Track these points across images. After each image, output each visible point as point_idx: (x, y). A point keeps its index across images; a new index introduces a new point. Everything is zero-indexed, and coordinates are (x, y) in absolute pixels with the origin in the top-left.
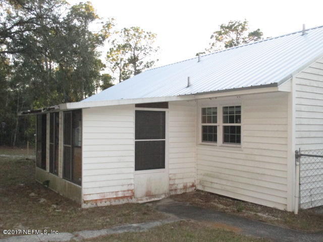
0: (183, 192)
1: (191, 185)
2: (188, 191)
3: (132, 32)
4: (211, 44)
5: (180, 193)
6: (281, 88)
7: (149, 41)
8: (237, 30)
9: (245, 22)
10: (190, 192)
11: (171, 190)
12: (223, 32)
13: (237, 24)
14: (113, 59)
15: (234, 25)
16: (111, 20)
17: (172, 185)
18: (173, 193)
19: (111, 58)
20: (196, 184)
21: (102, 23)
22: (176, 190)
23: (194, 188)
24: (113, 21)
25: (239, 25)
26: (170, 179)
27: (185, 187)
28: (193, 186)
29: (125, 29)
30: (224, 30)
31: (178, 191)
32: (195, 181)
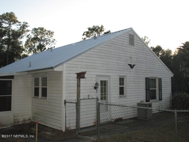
0: (22, 123)
1: (28, 119)
2: (26, 122)
3: (39, 31)
4: (83, 39)
5: (21, 124)
6: (55, 69)
7: (49, 36)
8: (98, 31)
9: (102, 27)
10: (27, 123)
11: (15, 122)
12: (90, 32)
13: (97, 28)
14: (29, 46)
15: (96, 28)
16: (25, 24)
17: (16, 119)
18: (17, 124)
19: (28, 45)
20: (31, 118)
21: (20, 25)
22: (18, 122)
23: (30, 121)
24: (27, 24)
25: (98, 29)
26: (14, 116)
27: (24, 120)
28: (29, 119)
29: (35, 28)
30: (90, 31)
31: (20, 122)
32: (31, 117)
